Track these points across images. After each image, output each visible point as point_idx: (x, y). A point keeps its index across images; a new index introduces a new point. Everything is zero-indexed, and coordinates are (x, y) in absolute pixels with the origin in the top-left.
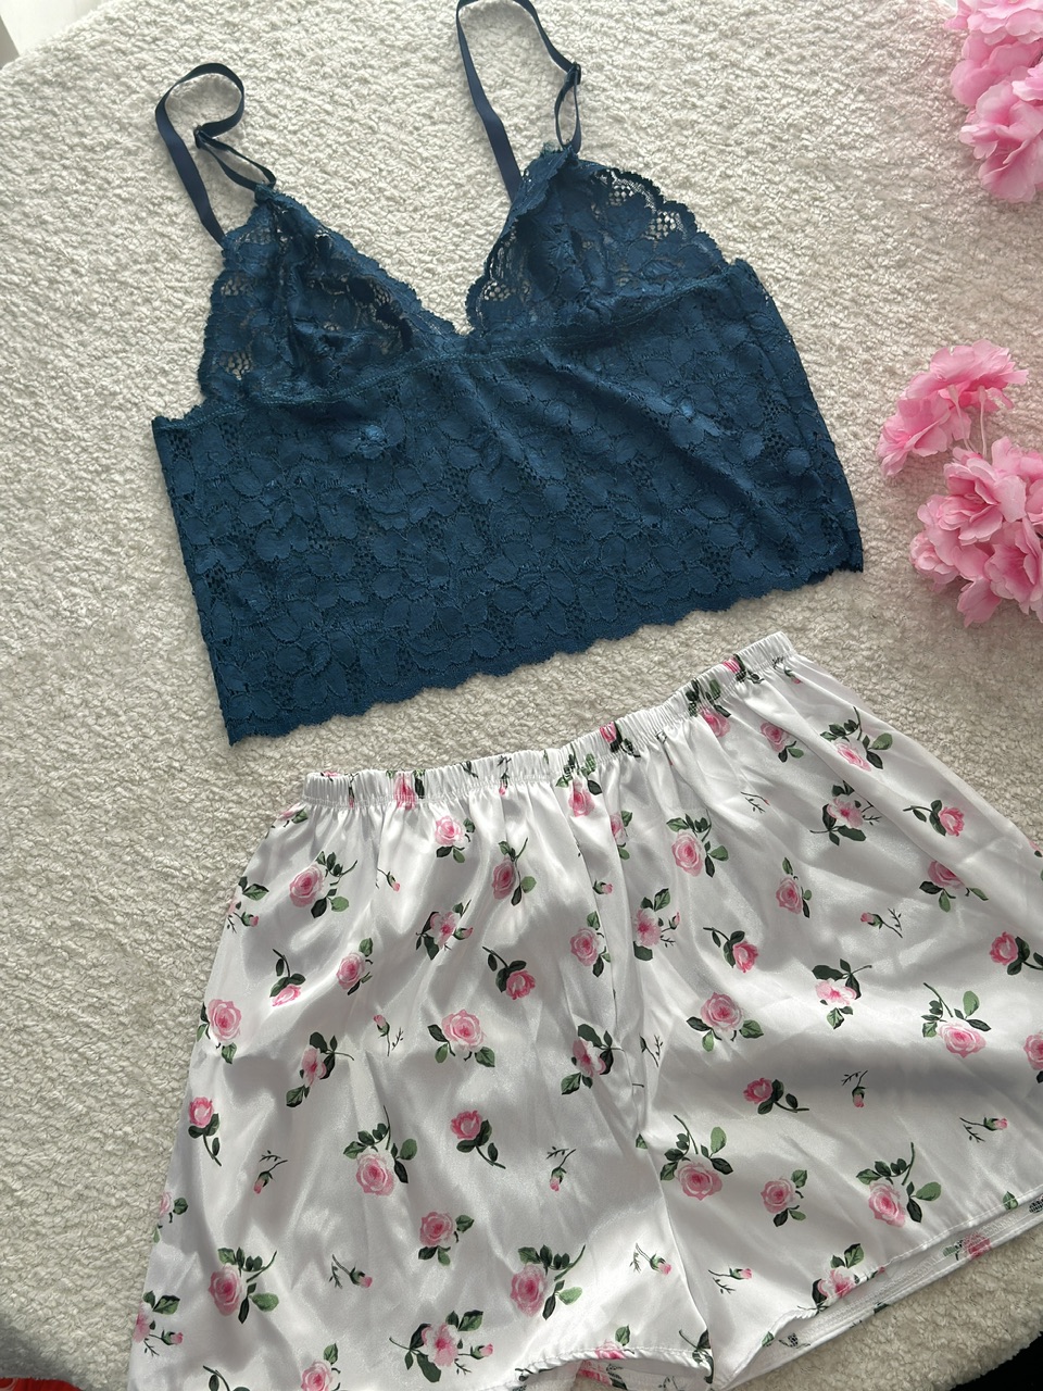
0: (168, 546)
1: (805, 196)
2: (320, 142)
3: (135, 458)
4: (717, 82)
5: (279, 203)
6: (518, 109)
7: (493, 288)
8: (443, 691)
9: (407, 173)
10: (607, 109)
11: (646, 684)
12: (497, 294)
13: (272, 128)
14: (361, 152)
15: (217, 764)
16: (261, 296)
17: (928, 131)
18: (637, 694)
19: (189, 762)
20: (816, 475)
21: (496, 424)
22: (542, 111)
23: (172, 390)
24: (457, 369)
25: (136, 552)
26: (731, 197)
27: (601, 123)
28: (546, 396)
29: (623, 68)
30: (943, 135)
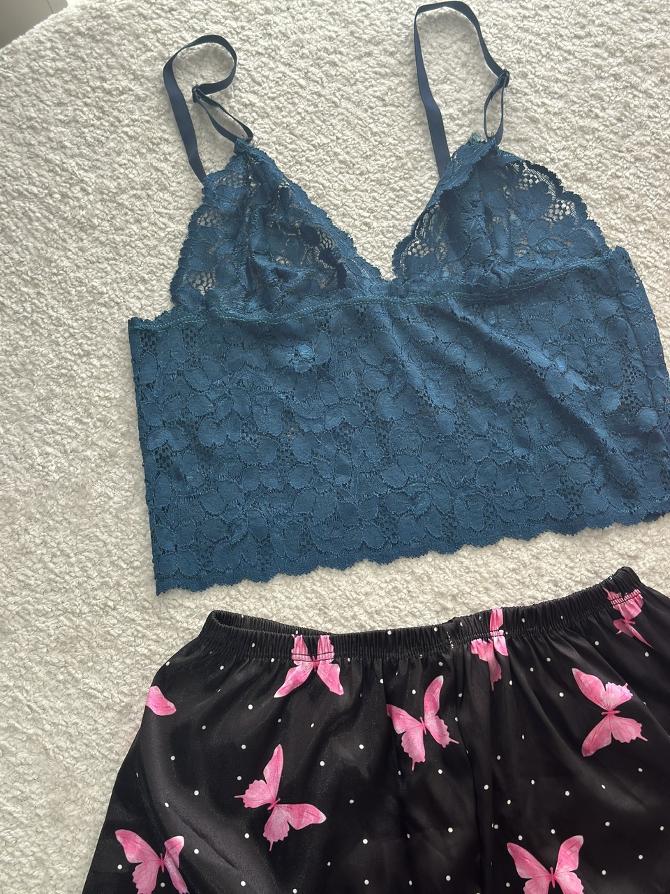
0: (128, 423)
2: (292, 109)
3: (112, 347)
4: (618, 99)
5: (253, 156)
6: (454, 101)
7: (416, 245)
8: (334, 570)
9: (358, 143)
11: (500, 586)
12: (418, 251)
13: (254, 93)
14: (324, 121)
15: (144, 607)
19: (122, 603)
20: (661, 433)
21: (405, 358)
22: (473, 105)
23: (148, 296)
24: (378, 309)
25: (103, 424)
26: (618, 193)
27: (520, 121)
28: (448, 339)
29: (543, 78)
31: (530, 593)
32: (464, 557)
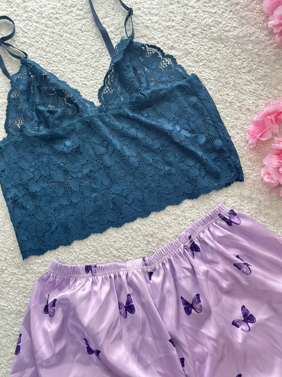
1: (214, 49)
2: (43, 41)
4: (181, 11)
5: (30, 64)
6: (112, 25)
7: (107, 89)
8: (98, 234)
9: (74, 50)
10: (143, 23)
11: (170, 227)
12: (109, 91)
13: (25, 37)
14: (58, 43)
15: (18, 266)
16: (25, 97)
17: (255, 24)
18: (167, 231)
19: (9, 267)
20: (225, 149)
21: (111, 138)
22: (120, 25)
24: (96, 119)
26: (188, 51)
27: (141, 28)
28: (128, 126)
29: (147, 8)
30: (261, 25)
31: (183, 227)
32: (153, 218)
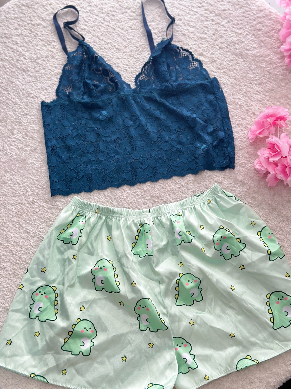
0: (41, 138)
1: (235, 62)
2: (99, 31)
3: (35, 112)
4: (213, 28)
5: (85, 46)
6: (156, 28)
7: (143, 77)
8: (115, 188)
9: (123, 42)
11: (174, 193)
12: (144, 78)
13: (86, 25)
14: (110, 35)
15: (47, 201)
16: (77, 71)
17: (271, 48)
18: (171, 196)
19: (39, 200)
21: (139, 115)
22: (163, 30)
23: (48, 94)
24: (130, 98)
25: (32, 139)
26: (214, 60)
27: (179, 35)
28: (154, 108)
29: (187, 21)
30: (275, 50)
31: (184, 195)
